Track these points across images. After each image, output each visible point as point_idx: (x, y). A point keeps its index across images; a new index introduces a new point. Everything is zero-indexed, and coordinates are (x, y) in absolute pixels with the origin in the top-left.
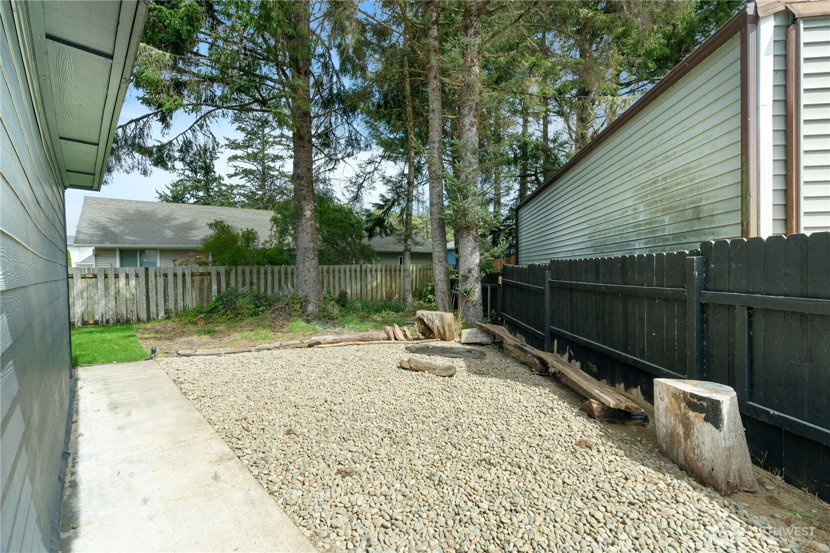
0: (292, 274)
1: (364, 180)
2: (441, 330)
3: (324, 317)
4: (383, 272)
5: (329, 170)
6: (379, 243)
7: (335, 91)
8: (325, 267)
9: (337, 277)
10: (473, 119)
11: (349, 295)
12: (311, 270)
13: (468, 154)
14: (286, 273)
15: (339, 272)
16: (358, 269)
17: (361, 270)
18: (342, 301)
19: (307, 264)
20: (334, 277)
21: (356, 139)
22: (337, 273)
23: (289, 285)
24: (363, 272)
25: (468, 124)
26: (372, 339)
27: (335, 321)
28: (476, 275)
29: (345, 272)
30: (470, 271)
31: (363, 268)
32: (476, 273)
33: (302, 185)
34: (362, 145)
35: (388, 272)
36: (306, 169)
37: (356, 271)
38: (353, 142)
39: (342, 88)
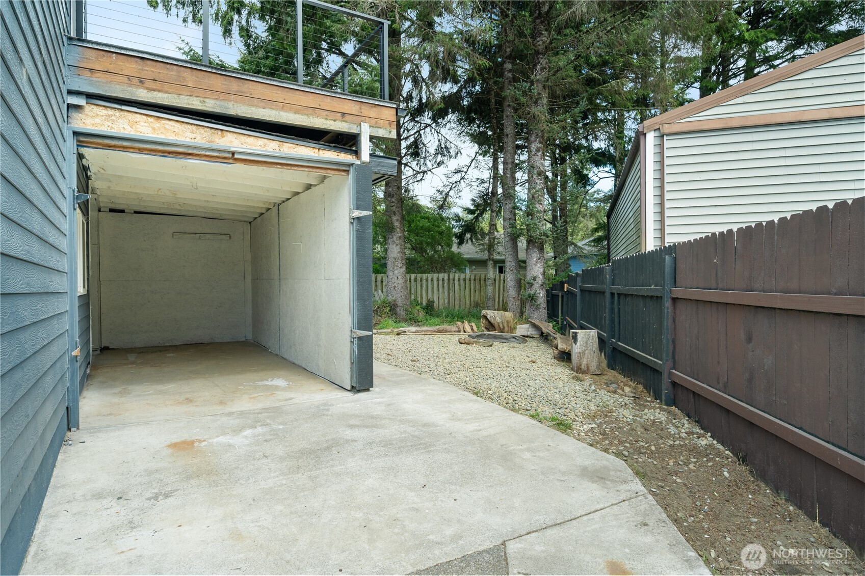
0: (382, 282)
1: (451, 189)
2: (501, 326)
3: (410, 319)
4: (472, 282)
5: (417, 181)
6: (469, 250)
7: (424, 101)
8: (413, 276)
9: (424, 285)
10: (539, 145)
11: (436, 304)
12: (399, 277)
13: (534, 176)
14: (376, 282)
15: (427, 281)
16: (446, 278)
17: (449, 279)
18: (429, 308)
19: (396, 272)
20: (422, 286)
21: (446, 147)
22: (424, 281)
23: (380, 291)
24: (451, 281)
25: (534, 150)
26: (446, 331)
27: (420, 324)
28: (540, 282)
29: (432, 280)
30: (535, 278)
31: (451, 277)
32: (540, 280)
33: (393, 202)
34: (452, 153)
35: (477, 281)
36: (396, 187)
37: (443, 280)
38: (443, 150)
39: (431, 96)
